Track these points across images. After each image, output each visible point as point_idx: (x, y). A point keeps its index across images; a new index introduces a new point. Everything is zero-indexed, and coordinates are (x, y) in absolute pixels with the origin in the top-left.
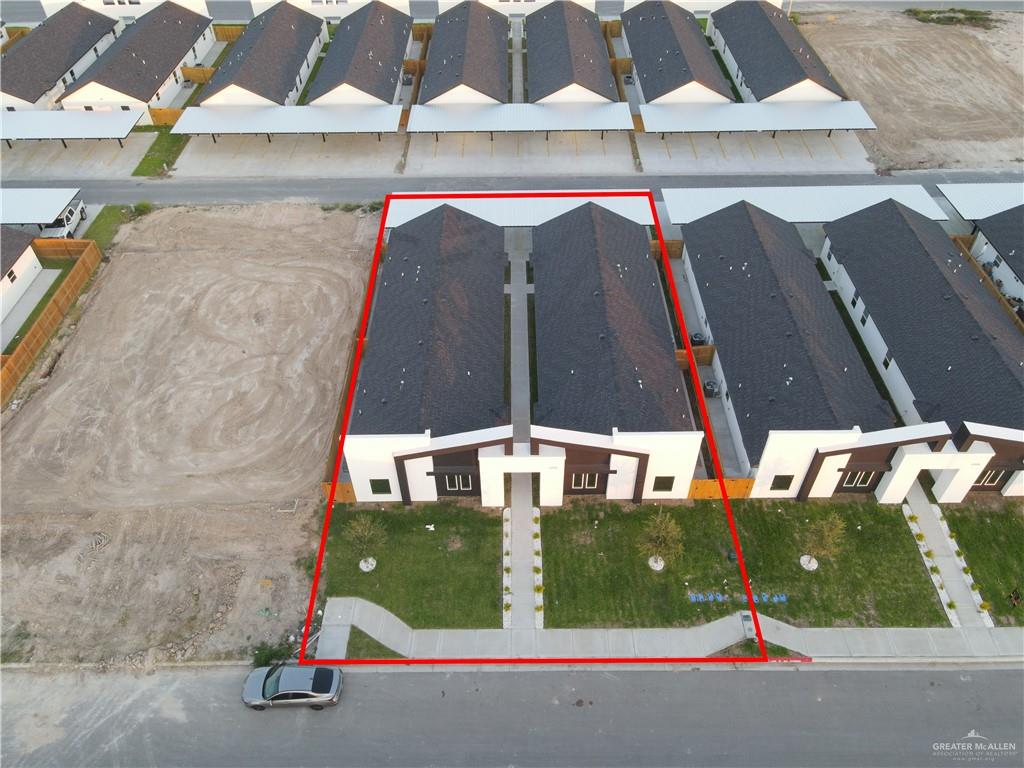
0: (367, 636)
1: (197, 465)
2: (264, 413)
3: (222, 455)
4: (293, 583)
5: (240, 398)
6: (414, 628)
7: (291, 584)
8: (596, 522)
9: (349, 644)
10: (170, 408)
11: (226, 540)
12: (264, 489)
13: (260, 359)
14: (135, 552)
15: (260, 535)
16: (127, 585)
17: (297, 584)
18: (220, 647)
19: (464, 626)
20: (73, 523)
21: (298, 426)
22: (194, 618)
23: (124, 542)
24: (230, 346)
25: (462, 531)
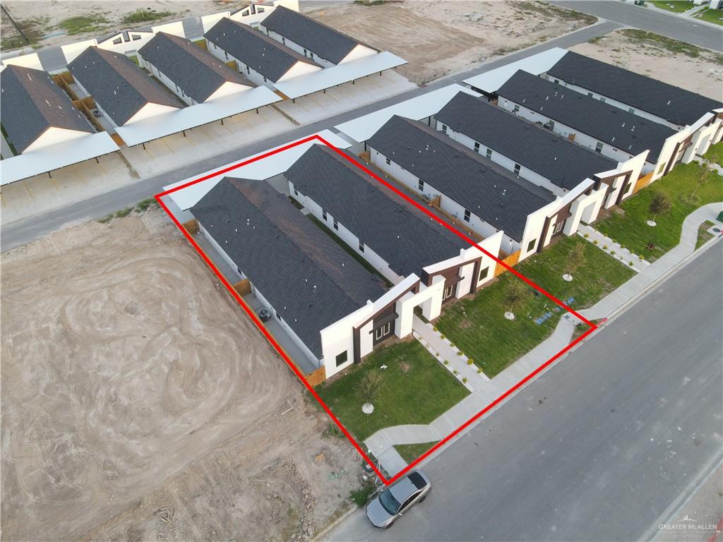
0: (407, 445)
1: (189, 423)
2: (204, 365)
3: (201, 406)
4: (334, 448)
5: (175, 366)
6: (428, 424)
7: (333, 450)
8: (464, 313)
9: (402, 456)
10: (125, 401)
11: (261, 454)
12: (256, 409)
13: (163, 335)
14: (201, 504)
15: (282, 436)
16: (219, 526)
17: (336, 447)
18: (327, 513)
19: (453, 405)
20: (128, 519)
21: (237, 360)
22: (291, 511)
23: (186, 503)
24: (128, 339)
25: (402, 358)
